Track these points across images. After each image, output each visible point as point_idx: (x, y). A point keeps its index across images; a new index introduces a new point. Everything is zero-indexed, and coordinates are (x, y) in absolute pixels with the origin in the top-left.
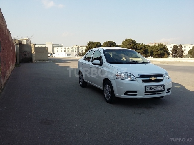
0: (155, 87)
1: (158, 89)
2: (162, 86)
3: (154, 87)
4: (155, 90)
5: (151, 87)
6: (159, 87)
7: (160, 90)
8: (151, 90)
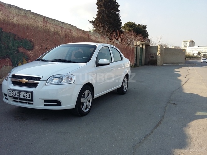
0: (18, 92)
1: (21, 97)
2: (28, 93)
3: (16, 92)
4: (18, 97)
5: (14, 91)
6: (22, 93)
7: (25, 98)
8: (14, 96)
